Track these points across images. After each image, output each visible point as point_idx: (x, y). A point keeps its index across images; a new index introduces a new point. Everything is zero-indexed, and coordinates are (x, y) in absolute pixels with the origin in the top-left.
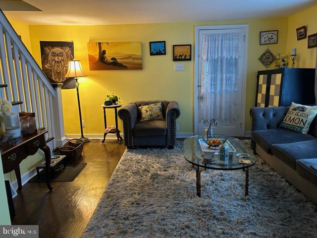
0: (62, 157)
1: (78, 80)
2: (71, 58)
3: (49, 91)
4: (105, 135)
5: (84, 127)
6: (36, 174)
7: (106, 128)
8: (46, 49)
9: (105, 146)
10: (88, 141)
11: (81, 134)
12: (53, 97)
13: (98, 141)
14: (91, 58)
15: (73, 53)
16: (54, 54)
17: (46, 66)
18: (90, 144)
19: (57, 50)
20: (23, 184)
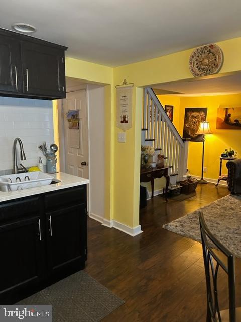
0: (179, 186)
1: (205, 137)
2: (204, 119)
3: (180, 144)
4: (219, 180)
5: (205, 172)
6: (162, 193)
7: (220, 175)
8: (189, 113)
9: (217, 188)
10: (205, 183)
11: (201, 177)
12: (182, 147)
13: (214, 184)
14: (218, 120)
15: (206, 116)
16: (193, 117)
17: (186, 125)
18: (207, 185)
19: (196, 114)
20: (154, 195)
